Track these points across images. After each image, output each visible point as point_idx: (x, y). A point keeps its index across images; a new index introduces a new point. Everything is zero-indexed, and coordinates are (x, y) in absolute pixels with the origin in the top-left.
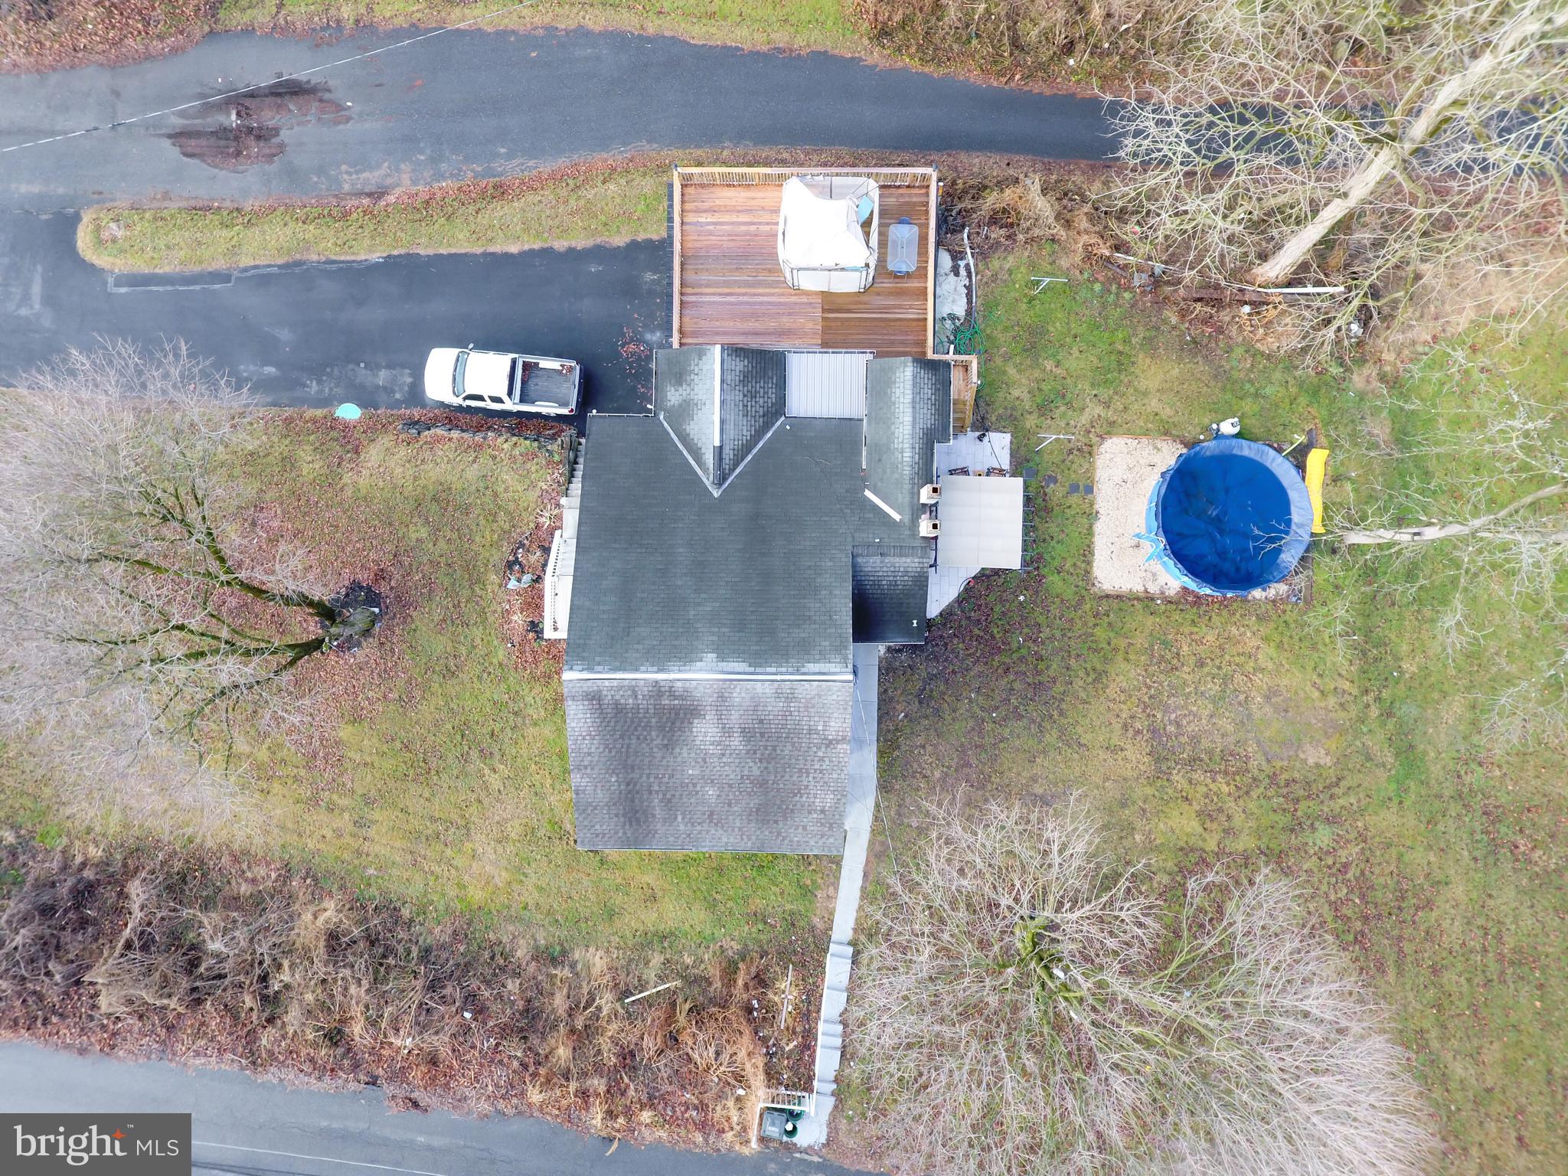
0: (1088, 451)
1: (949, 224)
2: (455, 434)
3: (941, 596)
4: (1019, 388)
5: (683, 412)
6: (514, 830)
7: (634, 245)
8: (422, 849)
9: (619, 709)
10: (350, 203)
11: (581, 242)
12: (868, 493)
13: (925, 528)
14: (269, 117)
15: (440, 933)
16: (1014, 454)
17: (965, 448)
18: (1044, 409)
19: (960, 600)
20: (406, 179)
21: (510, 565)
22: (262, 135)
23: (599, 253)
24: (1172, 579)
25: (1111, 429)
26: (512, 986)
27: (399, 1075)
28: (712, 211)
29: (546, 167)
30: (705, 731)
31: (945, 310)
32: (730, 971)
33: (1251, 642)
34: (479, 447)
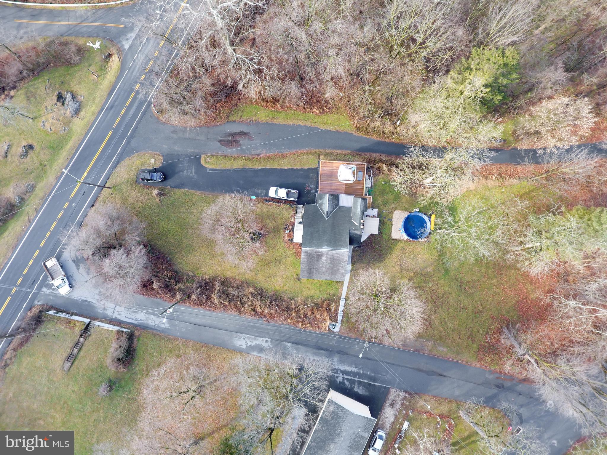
0: (392, 213)
1: (368, 171)
2: (275, 203)
3: (364, 238)
4: (380, 201)
5: (321, 205)
6: (285, 276)
7: (309, 169)
8: (267, 279)
10: (253, 156)
11: (299, 168)
12: (352, 220)
13: (362, 227)
14: (238, 138)
15: (271, 294)
16: (378, 213)
17: (370, 212)
18: (384, 205)
19: (367, 239)
20: (264, 152)
21: (285, 228)
22: (237, 142)
23: (302, 170)
24: (406, 237)
25: (396, 209)
26: (284, 303)
27: (265, 317)
28: (326, 167)
29: (291, 152)
30: (324, 259)
31: (367, 186)
32: (323, 302)
33: (419, 249)
34: (279, 206)
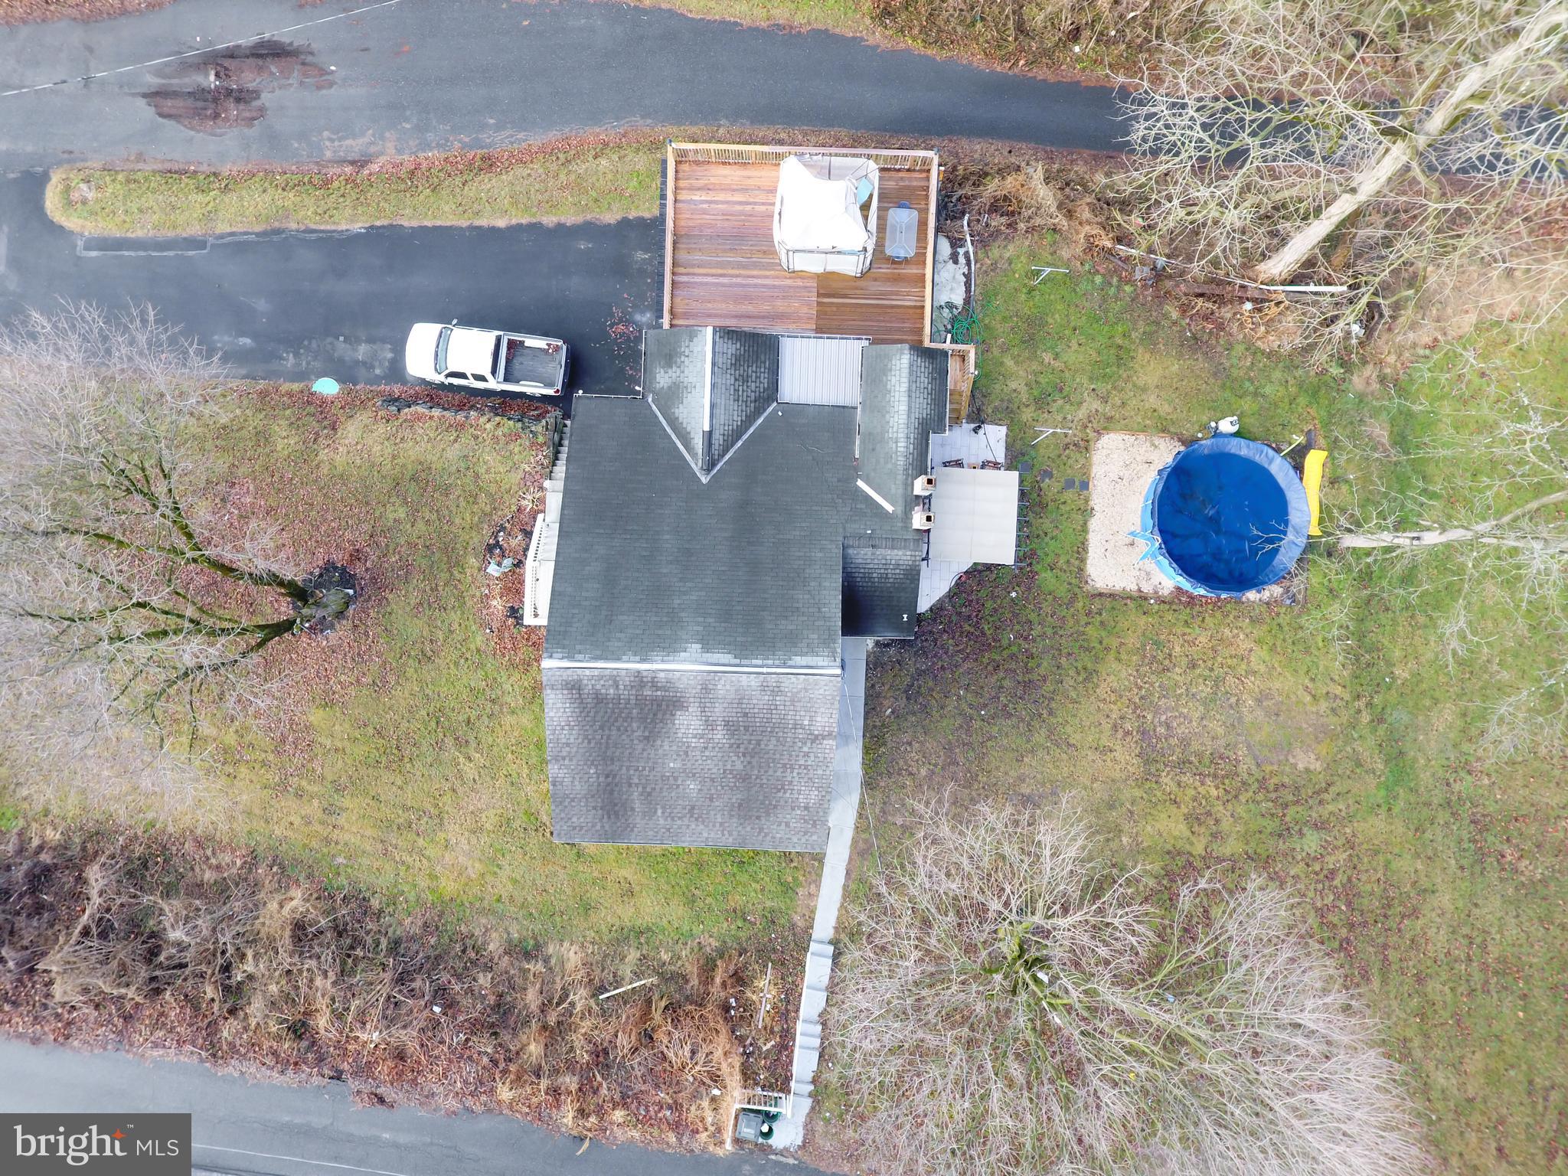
0: (1084, 447)
1: (950, 211)
2: (436, 412)
3: (932, 591)
4: (1017, 381)
5: (674, 394)
6: (489, 820)
7: (625, 223)
8: (393, 838)
9: (599, 699)
10: (332, 171)
11: (571, 218)
12: (860, 483)
13: (918, 520)
14: (249, 78)
15: (410, 925)
16: (1009, 447)
17: (960, 440)
18: (1041, 402)
19: (952, 595)
20: (390, 148)
21: (490, 549)
22: (242, 97)
23: (588, 229)
24: (1167, 578)
25: (1108, 424)
26: (484, 980)
27: (365, 1070)
28: (707, 189)
29: (536, 140)
30: (687, 724)
31: (943, 298)
32: (708, 969)
33: (1244, 645)
34: (461, 427)
